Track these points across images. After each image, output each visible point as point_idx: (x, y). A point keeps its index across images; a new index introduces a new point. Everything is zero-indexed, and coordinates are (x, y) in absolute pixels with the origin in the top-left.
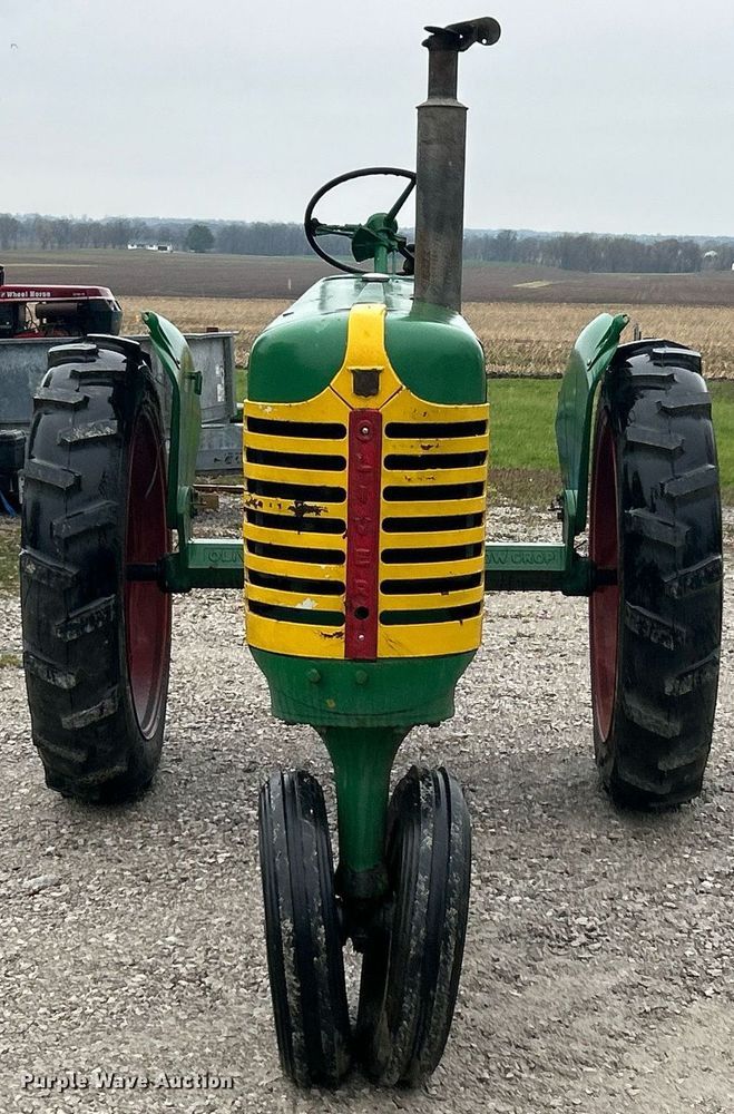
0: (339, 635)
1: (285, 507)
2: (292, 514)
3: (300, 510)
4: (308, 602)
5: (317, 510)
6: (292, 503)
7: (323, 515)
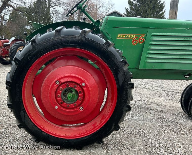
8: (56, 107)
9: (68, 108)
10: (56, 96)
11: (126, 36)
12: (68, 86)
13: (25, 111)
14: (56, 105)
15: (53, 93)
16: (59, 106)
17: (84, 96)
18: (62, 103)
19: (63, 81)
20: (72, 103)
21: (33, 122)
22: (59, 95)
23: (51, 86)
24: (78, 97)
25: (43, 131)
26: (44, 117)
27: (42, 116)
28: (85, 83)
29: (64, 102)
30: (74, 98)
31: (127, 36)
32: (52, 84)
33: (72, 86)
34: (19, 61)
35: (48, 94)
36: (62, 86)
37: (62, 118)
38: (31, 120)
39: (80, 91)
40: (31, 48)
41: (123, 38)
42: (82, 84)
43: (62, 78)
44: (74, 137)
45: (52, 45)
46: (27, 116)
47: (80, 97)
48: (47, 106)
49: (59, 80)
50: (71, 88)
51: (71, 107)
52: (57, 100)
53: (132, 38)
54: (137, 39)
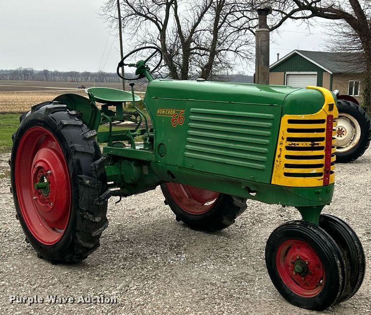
0: (322, 179)
1: (309, 144)
2: (310, 146)
3: (312, 145)
4: (314, 171)
5: (318, 144)
6: (310, 143)
7: (320, 145)
11: (165, 112)
12: (42, 172)
14: (35, 195)
31: (167, 112)
32: (32, 168)
33: (45, 173)
36: (39, 171)
41: (163, 114)
43: (38, 162)
49: (36, 164)
51: (46, 201)
53: (172, 115)
54: (176, 117)
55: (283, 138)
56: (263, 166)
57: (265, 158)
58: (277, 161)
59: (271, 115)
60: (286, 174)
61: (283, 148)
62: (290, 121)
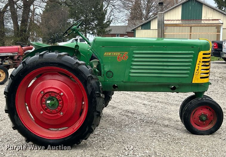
8: (42, 112)
9: (51, 113)
10: (42, 104)
11: (111, 54)
12: (50, 95)
13: (17, 116)
14: (41, 110)
15: (39, 101)
16: (44, 111)
17: (63, 104)
18: (46, 109)
19: (46, 91)
20: (54, 109)
21: (24, 124)
22: (44, 102)
23: (37, 95)
24: (59, 104)
25: (32, 132)
26: (34, 122)
27: (33, 120)
28: (63, 93)
29: (48, 108)
30: (56, 105)
31: (113, 54)
32: (38, 93)
33: (53, 95)
34: (14, 76)
35: (35, 102)
36: (46, 95)
37: (47, 122)
38: (22, 122)
39: (60, 99)
40: (23, 67)
41: (109, 55)
42: (60, 94)
43: (45, 89)
44: (56, 138)
45: (36, 65)
46: (19, 120)
47: (60, 104)
48: (35, 112)
49: (43, 90)
50: (53, 97)
51: (53, 112)
52: (42, 106)
53: (117, 55)
54: (121, 56)
55: (200, 62)
56: (188, 75)
57: (189, 71)
58: (196, 72)
59: (193, 52)
60: (201, 78)
61: (200, 66)
62: (204, 54)
